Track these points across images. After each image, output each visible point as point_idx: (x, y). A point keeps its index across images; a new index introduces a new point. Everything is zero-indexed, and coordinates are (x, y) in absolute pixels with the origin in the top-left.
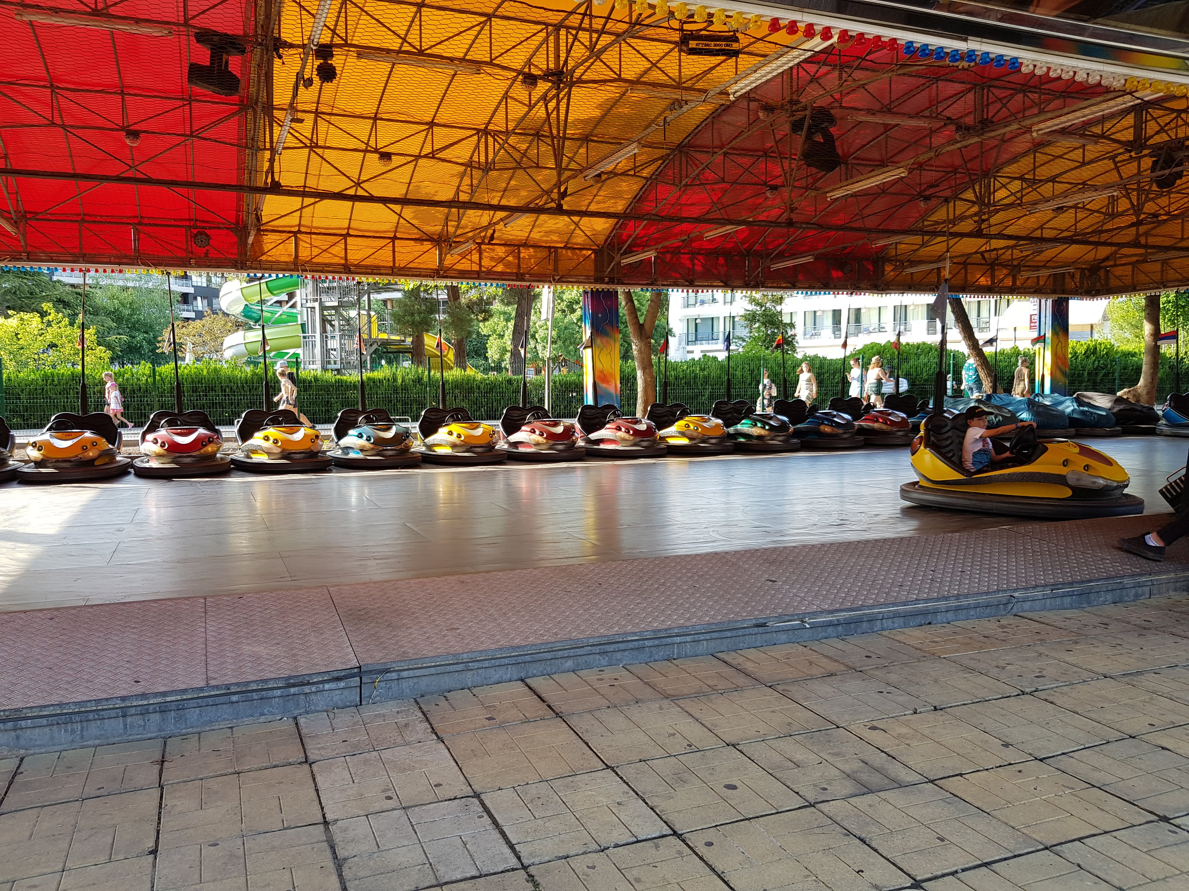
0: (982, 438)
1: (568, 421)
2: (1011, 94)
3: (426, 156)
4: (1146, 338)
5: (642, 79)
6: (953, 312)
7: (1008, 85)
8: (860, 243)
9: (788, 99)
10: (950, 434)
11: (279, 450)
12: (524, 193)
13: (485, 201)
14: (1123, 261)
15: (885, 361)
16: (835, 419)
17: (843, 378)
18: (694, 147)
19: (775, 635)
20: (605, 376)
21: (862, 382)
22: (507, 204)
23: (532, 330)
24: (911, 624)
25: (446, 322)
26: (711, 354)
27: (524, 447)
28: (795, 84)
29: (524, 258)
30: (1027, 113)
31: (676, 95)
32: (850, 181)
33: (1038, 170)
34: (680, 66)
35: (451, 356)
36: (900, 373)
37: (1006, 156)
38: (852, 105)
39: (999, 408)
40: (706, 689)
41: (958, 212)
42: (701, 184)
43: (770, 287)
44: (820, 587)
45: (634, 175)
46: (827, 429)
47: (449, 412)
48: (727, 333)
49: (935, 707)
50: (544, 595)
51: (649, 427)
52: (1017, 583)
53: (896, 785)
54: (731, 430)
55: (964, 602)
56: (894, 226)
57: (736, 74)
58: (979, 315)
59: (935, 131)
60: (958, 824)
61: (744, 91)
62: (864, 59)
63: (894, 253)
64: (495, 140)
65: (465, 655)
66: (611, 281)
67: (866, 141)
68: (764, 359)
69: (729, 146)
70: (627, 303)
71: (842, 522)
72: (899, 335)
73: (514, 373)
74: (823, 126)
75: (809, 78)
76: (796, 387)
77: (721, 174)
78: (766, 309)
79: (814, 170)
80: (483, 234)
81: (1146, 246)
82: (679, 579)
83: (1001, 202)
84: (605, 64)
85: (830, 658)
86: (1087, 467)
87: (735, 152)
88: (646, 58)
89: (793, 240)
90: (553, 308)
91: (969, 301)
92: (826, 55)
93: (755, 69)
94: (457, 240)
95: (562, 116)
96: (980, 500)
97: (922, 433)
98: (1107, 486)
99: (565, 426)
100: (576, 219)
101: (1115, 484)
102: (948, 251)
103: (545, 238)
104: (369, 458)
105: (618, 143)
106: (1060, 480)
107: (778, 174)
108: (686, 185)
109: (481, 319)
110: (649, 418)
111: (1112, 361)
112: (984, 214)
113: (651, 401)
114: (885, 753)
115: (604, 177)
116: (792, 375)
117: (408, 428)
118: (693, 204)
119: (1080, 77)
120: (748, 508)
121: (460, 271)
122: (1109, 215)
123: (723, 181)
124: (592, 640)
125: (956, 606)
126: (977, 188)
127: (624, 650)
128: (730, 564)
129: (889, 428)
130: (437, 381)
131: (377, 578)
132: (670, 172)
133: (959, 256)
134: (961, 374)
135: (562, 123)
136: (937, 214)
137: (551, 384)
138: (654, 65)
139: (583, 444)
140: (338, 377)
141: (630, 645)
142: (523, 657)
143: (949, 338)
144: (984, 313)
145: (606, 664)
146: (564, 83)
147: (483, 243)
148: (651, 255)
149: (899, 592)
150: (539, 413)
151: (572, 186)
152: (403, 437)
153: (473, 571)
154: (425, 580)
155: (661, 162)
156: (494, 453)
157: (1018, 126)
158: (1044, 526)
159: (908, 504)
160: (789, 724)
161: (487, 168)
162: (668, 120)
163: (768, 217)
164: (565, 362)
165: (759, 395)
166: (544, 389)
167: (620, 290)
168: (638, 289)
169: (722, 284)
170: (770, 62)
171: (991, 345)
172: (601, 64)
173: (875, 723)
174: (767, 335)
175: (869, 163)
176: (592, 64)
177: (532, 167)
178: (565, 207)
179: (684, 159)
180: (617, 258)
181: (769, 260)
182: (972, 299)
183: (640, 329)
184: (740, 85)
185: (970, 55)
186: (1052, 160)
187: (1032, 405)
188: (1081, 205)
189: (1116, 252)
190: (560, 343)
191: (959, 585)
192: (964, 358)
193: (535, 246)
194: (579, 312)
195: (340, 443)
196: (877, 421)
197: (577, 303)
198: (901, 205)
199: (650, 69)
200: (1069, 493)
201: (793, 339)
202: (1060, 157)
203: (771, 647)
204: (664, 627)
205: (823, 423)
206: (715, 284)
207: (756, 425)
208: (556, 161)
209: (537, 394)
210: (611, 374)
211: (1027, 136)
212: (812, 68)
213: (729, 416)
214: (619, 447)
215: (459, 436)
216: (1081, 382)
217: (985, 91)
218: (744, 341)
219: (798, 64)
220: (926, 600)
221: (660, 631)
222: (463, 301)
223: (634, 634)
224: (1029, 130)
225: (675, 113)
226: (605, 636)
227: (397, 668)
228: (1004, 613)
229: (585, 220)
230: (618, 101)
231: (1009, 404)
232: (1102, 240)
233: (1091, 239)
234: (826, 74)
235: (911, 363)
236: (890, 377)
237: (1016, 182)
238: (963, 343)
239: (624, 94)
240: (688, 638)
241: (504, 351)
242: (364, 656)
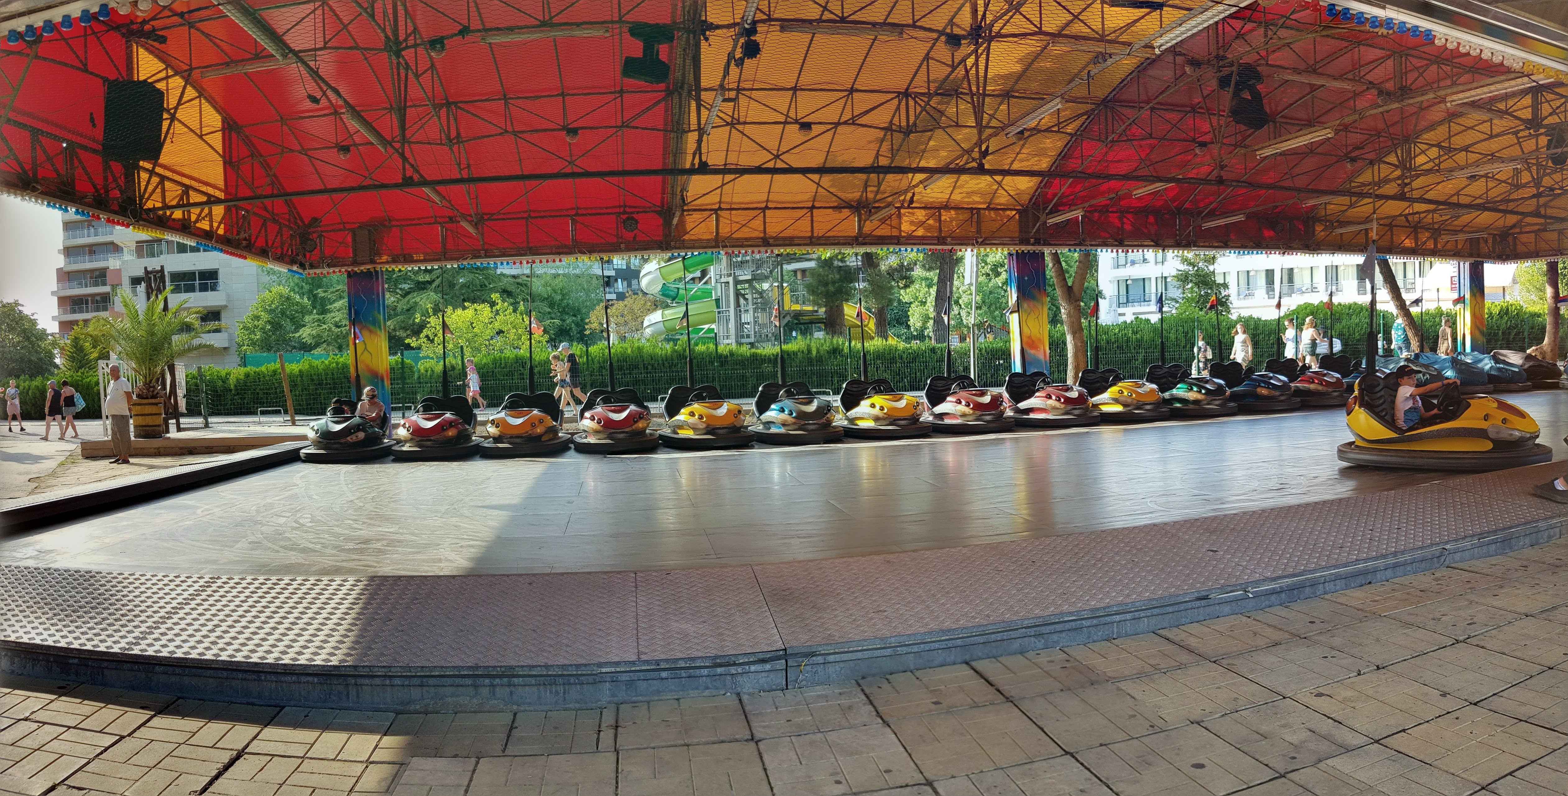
0: (1412, 396)
1: (995, 390)
2: (1427, 65)
3: (845, 123)
4: (1549, 300)
5: (1064, 32)
6: (1381, 272)
7: (1423, 55)
8: (1291, 202)
9: (1214, 54)
10: (1382, 393)
11: (704, 425)
12: (943, 154)
13: (906, 163)
14: (1528, 229)
15: (1319, 321)
16: (1272, 381)
17: (1278, 339)
18: (1120, 102)
19: (1218, 608)
20: (1033, 341)
21: (1297, 343)
22: (926, 165)
23: (955, 296)
24: (1353, 585)
25: (866, 291)
26: (1143, 317)
27: (951, 418)
28: (1221, 39)
29: (945, 221)
30: (1442, 84)
31: (1100, 48)
32: (1279, 140)
33: (1453, 139)
34: (1103, 18)
35: (871, 325)
36: (1333, 333)
37: (1423, 124)
38: (1278, 63)
39: (1427, 366)
40: (1148, 669)
41: (1382, 175)
42: (1128, 140)
43: (1202, 247)
44: (1262, 554)
45: (1058, 131)
46: (1264, 392)
47: (871, 384)
48: (1159, 295)
49: (1378, 667)
50: (975, 575)
51: (1081, 395)
52: (1448, 536)
53: (1343, 750)
54: (1167, 395)
55: (1401, 559)
56: (1323, 186)
57: (1161, 27)
58: (1405, 277)
59: (1358, 94)
60: (1403, 780)
61: (1169, 45)
62: (1288, 18)
63: (1323, 214)
64: (916, 102)
65: (893, 639)
66: (1037, 242)
67: (1293, 100)
68: (1199, 321)
69: (1155, 101)
70: (1054, 265)
71: (1282, 486)
72: (1331, 295)
73: (938, 341)
74: (1250, 83)
75: (1235, 34)
76: (1231, 349)
77: (1148, 130)
78: (1199, 268)
79: (1243, 127)
80: (902, 198)
81: (1545, 217)
82: (1117, 553)
83: (1422, 168)
84: (1024, 17)
85: (1275, 627)
86: (1504, 421)
87: (1162, 107)
88: (1068, 10)
89: (1224, 199)
90: (977, 272)
91: (1395, 262)
92: (1251, 12)
93: (1180, 22)
94: (877, 205)
95: (982, 72)
96: (1412, 457)
97: (1356, 393)
98: (1521, 437)
99: (992, 396)
100: (998, 178)
101: (1528, 435)
102: (1374, 213)
103: (966, 200)
104: (791, 432)
105: (1041, 98)
106: (1481, 434)
107: (1207, 130)
108: (1112, 141)
109: (902, 285)
110: (1080, 385)
111: (1522, 321)
112: (1406, 178)
113: (1082, 366)
114: (1332, 719)
115: (1026, 134)
116: (1227, 337)
117: (829, 402)
118: (1120, 161)
119: (1486, 55)
120: (1186, 477)
121: (880, 236)
122: (1514, 185)
123: (1151, 137)
124: (1026, 622)
125: (1394, 564)
126: (1399, 152)
127: (1061, 632)
128: (1169, 535)
129: (1325, 389)
130: (858, 352)
131: (801, 557)
132: (1096, 128)
133: (1385, 218)
134: (1390, 334)
135: (981, 79)
136: (1363, 176)
137: (977, 351)
138: (1076, 17)
139: (1012, 414)
140: (753, 350)
141: (1067, 626)
142: (953, 642)
143: (1378, 298)
144: (1410, 274)
145: (1042, 647)
146: (983, 38)
147: (902, 207)
148: (1078, 214)
149: (1339, 554)
150: (965, 382)
151: (993, 144)
152: (825, 410)
153: (900, 550)
154: (851, 560)
155: (1085, 117)
156: (919, 425)
157: (1434, 96)
158: (1470, 479)
159: (1345, 464)
160: (1236, 699)
161: (908, 131)
162: (1092, 73)
163: (1197, 174)
164: (991, 328)
165: (1194, 358)
166: (969, 357)
167: (1047, 251)
168: (1065, 250)
169: (1152, 243)
170: (1195, 16)
171: (1417, 305)
172: (1021, 17)
173: (1321, 690)
174: (1201, 296)
175: (1297, 122)
176: (1011, 17)
177: (951, 126)
178: (987, 167)
179: (1109, 114)
180: (1043, 218)
181: (1200, 219)
182: (1398, 261)
183: (1069, 291)
184: (1166, 38)
185: (1389, 22)
186: (1465, 131)
187: (1455, 363)
188: (1490, 175)
189: (1521, 221)
190: (985, 308)
191: (1396, 542)
192: (1394, 318)
193: (957, 208)
194: (1004, 276)
195: (761, 417)
196: (1313, 382)
197: (1002, 266)
198: (1329, 166)
199: (1071, 21)
200: (1489, 446)
201: (1227, 300)
202: (1472, 128)
203: (1214, 620)
204: (1102, 605)
205: (1259, 386)
206: (1146, 243)
207: (1192, 389)
208: (976, 119)
209: (962, 363)
210: (1040, 340)
211: (1442, 106)
212: (1238, 24)
213: (1164, 380)
214: (1050, 417)
215: (882, 408)
216: (1497, 341)
217: (1403, 59)
218: (1177, 302)
219: (1224, 19)
220: (1366, 560)
221: (1098, 609)
222: (883, 267)
223: (1071, 614)
224: (1443, 100)
225: (1099, 67)
226: (1040, 617)
227: (823, 652)
228: (1438, 565)
229: (1008, 179)
230: (1039, 55)
231: (1435, 362)
232: (1509, 208)
233: (1501, 207)
234: (1251, 31)
235: (1344, 323)
236: (1324, 337)
237: (1434, 149)
238: (1392, 303)
239: (1045, 48)
240: (1128, 616)
241: (926, 318)
242: (790, 638)
